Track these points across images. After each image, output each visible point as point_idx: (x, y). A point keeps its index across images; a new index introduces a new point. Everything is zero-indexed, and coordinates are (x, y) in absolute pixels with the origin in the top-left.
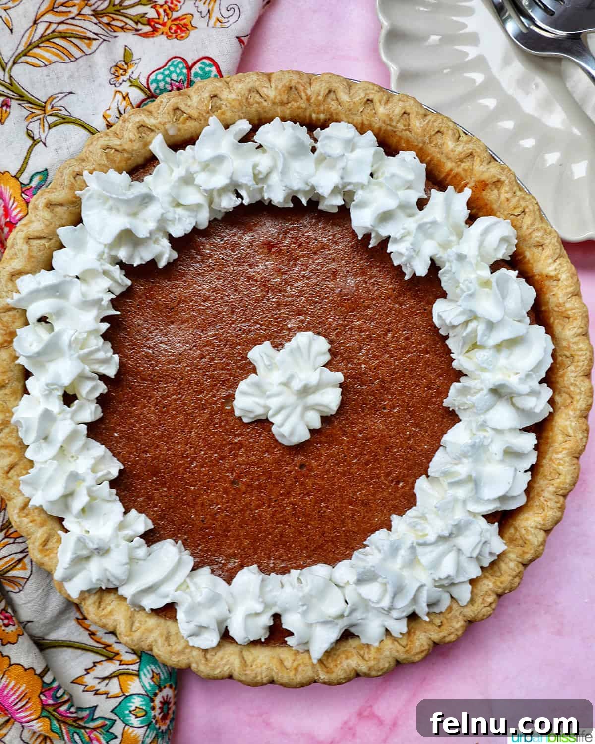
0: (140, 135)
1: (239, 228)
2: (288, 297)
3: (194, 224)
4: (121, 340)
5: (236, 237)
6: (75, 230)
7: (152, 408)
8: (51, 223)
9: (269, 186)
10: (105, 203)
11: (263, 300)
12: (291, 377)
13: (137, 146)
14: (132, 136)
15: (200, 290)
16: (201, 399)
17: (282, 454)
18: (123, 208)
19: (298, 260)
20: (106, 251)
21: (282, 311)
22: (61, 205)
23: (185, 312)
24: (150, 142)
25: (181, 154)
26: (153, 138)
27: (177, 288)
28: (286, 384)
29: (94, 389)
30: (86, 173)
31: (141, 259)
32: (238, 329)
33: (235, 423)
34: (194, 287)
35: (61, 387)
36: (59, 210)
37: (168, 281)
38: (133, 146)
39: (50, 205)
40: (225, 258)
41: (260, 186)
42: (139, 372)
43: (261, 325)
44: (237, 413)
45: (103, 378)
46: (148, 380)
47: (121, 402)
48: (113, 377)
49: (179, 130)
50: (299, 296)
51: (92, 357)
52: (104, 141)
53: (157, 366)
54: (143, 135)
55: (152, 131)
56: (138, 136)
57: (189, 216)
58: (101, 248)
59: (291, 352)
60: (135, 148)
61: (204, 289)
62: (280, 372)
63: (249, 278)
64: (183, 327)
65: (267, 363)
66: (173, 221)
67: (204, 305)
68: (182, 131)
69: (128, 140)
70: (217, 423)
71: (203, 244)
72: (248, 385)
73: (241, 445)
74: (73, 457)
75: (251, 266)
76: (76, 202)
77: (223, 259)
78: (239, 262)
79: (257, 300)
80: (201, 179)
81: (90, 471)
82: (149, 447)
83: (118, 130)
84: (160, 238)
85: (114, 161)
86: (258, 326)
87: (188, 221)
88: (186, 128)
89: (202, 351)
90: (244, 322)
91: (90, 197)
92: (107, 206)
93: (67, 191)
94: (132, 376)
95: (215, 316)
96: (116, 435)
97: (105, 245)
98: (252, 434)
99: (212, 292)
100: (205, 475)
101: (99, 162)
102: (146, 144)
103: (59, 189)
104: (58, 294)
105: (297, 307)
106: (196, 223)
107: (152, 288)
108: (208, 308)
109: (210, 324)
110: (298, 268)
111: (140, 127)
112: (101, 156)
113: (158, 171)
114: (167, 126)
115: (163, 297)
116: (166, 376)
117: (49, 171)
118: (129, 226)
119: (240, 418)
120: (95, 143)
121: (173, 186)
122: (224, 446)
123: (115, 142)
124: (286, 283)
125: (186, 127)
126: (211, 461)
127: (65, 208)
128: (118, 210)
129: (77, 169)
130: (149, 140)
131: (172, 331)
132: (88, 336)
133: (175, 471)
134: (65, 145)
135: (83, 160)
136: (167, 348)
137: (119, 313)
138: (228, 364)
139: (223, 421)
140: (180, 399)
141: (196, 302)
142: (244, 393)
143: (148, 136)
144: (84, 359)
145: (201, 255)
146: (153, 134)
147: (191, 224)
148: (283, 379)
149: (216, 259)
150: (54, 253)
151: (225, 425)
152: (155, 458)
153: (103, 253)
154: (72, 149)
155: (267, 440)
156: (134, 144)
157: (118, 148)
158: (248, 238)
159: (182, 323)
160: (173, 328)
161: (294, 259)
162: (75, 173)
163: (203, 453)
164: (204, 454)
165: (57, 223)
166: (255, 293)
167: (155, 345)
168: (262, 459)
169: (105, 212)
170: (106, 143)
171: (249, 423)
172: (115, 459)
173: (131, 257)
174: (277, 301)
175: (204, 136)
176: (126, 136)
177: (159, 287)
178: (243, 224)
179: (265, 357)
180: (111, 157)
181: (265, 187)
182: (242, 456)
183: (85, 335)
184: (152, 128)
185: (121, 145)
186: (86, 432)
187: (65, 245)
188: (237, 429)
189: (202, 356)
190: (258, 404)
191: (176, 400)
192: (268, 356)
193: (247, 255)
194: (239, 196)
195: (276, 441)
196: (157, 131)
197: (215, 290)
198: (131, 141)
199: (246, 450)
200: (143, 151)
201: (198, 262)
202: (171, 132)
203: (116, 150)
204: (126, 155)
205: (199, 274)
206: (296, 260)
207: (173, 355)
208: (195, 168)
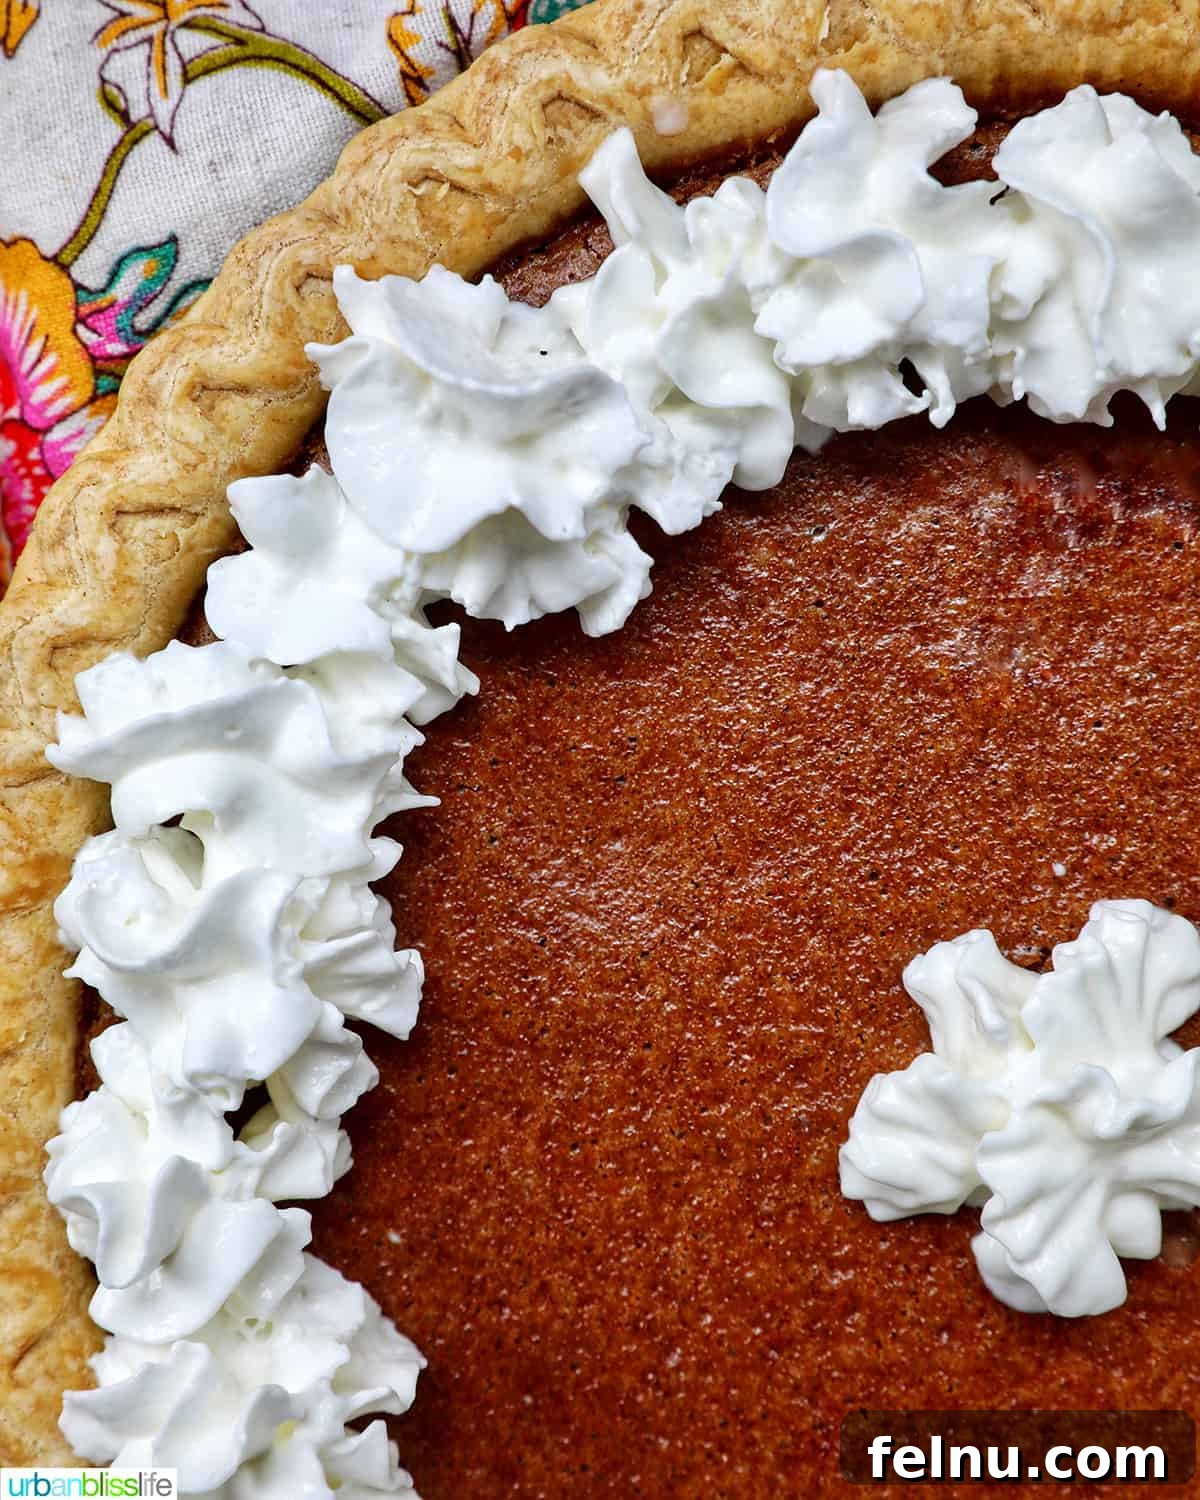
0: (550, 133)
1: (885, 487)
2: (1058, 757)
3: (727, 477)
4: (424, 893)
5: (871, 524)
6: (297, 491)
7: (531, 1148)
8: (203, 457)
9: (1033, 353)
10: (412, 398)
11: (963, 765)
12: (1088, 1085)
13: (534, 173)
14: (522, 138)
15: (728, 718)
16: (714, 1125)
17: (1003, 1340)
18: (487, 422)
19: (1104, 619)
20: (412, 573)
21: (1032, 812)
22: (243, 389)
23: (668, 795)
24: (583, 160)
25: (702, 210)
26: (597, 144)
27: (640, 705)
28: (1059, 1107)
29: (343, 1080)
30: (343, 273)
31: (532, 601)
32: (864, 870)
33: (837, 1218)
34: (707, 706)
35: (235, 1081)
36: (237, 409)
37: (611, 676)
38: (522, 173)
39: (204, 391)
40: (830, 600)
41: (1001, 348)
42: (486, 1012)
43: (953, 862)
44: (851, 1187)
45: (374, 1039)
46: (520, 1045)
47: (417, 1120)
48: (405, 1037)
49: (696, 115)
50: (1102, 759)
51: (347, 968)
52: (412, 154)
53: (554, 993)
54: (562, 131)
55: (595, 115)
56: (543, 135)
57: (715, 448)
58: (391, 563)
59: (1084, 983)
60: (528, 180)
61: (741, 712)
62: (1036, 1056)
63: (918, 680)
64: (658, 851)
65: (990, 1018)
66: (664, 469)
67: (740, 776)
68: (708, 120)
69: (505, 150)
70: (769, 1217)
71: (747, 541)
72: (909, 1094)
73: (852, 1300)
74: (252, 1322)
75: (923, 635)
76: (296, 381)
77: (819, 603)
78: (882, 616)
79: (942, 764)
80: (779, 311)
81: (325, 1386)
82: (512, 1287)
83: (468, 108)
84: (610, 532)
85: (441, 228)
86: (941, 864)
87: (711, 464)
88: (724, 108)
89: (728, 947)
90: (888, 846)
91: (363, 377)
92: (424, 408)
93: (267, 337)
94: (461, 1025)
95: (780, 820)
96: (395, 1238)
97: (408, 555)
98: (896, 1262)
99: (774, 727)
100: (714, 1400)
101: (394, 233)
102: (570, 166)
103: (235, 330)
104: (232, 735)
105: (1092, 799)
106: (737, 469)
107: (547, 703)
108: (756, 785)
109: (761, 848)
110: (1098, 649)
111: (553, 100)
112: (403, 207)
113: (612, 272)
114: (657, 101)
115: (587, 738)
116: (586, 1032)
117: (183, 245)
118: (516, 500)
119: (859, 1205)
120: (380, 159)
121: (671, 338)
122: (790, 1299)
123: (459, 159)
124: (1054, 704)
125: (722, 104)
126: (742, 1353)
127: (255, 402)
128: (464, 426)
129: (308, 256)
130: (580, 150)
131: (616, 866)
132: (329, 890)
133: (605, 1378)
134: (243, 149)
135: (331, 220)
136: (595, 926)
137: (433, 801)
138: (820, 1002)
139: (788, 1207)
140: (635, 1119)
141: (710, 761)
142: (888, 1121)
143: (577, 134)
144: (319, 978)
145: (737, 587)
146: (595, 127)
147: (718, 475)
148: (1049, 1089)
149: (794, 605)
150: (213, 572)
151: (797, 1226)
152: (534, 1329)
153: (396, 582)
154: (271, 165)
155: (949, 1288)
156: (526, 165)
157: (463, 179)
158: (917, 528)
159: (656, 839)
160: (619, 856)
161: (1088, 616)
162: (301, 272)
163: (709, 1319)
164: (714, 1325)
165: (226, 458)
166: (934, 735)
167: (549, 916)
168: (928, 1356)
169: (415, 433)
170: (422, 160)
171: (887, 1223)
172: (389, 1326)
173: (498, 594)
174: (1018, 774)
175: (806, 153)
176: (497, 137)
177: (574, 700)
178: (902, 473)
179: (983, 1000)
180: (436, 213)
181: (1021, 352)
182: (852, 1339)
183: (320, 889)
184: (600, 107)
185: (478, 170)
186: (307, 1238)
187: (250, 539)
188: (840, 1244)
189: (727, 967)
190: (938, 1165)
191: (619, 1124)
192: (994, 994)
193: (910, 593)
194: (916, 384)
195: (985, 1292)
196: (613, 117)
197: (786, 720)
198: (517, 153)
199: (871, 1319)
200: (554, 192)
201: (728, 612)
202: (669, 123)
203: (455, 187)
204: (491, 206)
205: (728, 657)
206: (1098, 619)
207: (614, 956)
208: (760, 270)
